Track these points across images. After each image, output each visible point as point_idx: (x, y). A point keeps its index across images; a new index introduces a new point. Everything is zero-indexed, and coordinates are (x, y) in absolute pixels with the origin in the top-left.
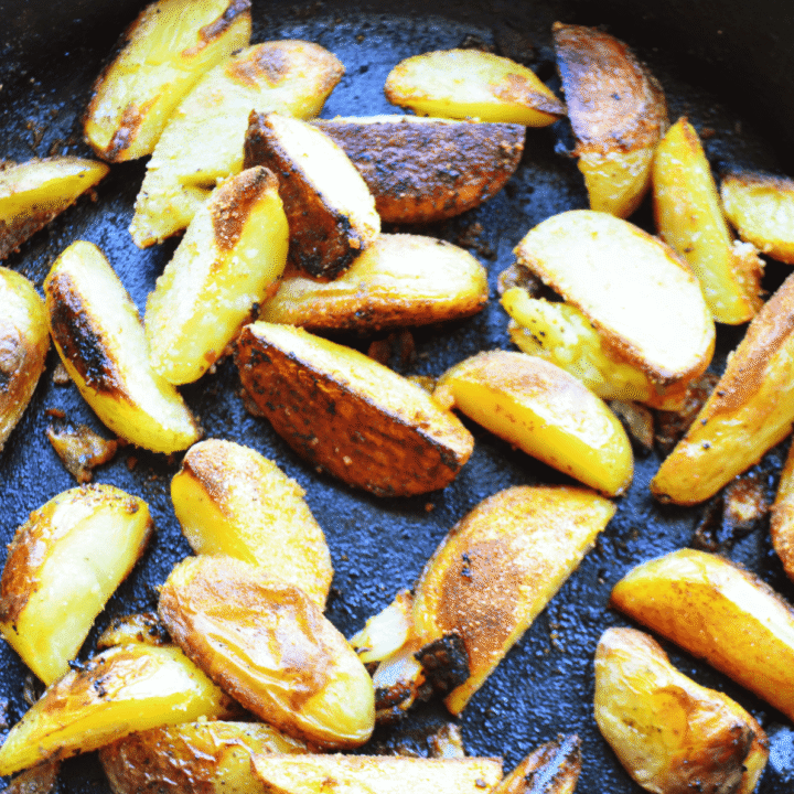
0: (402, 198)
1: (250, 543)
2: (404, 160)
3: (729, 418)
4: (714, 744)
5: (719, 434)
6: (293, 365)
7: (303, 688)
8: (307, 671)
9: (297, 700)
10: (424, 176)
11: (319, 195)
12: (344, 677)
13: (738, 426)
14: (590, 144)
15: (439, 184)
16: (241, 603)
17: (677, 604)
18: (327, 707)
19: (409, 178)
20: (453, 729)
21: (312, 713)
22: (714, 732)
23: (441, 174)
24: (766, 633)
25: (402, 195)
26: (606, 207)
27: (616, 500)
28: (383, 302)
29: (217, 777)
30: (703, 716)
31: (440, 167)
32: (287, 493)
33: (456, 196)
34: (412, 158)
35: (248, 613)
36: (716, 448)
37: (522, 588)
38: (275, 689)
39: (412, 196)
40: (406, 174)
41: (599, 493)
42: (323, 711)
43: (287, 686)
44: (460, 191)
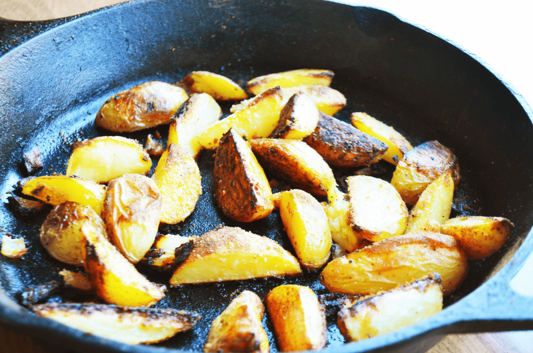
0: (326, 144)
1: (164, 182)
2: (338, 134)
3: (369, 256)
4: (239, 336)
5: (360, 260)
6: (233, 146)
7: (126, 216)
8: (133, 212)
9: (121, 219)
10: (340, 141)
11: (293, 111)
12: (144, 228)
13: (370, 262)
14: (406, 159)
15: (342, 146)
16: (139, 186)
17: (284, 300)
18: (128, 231)
19: (333, 139)
20: (164, 287)
21: (122, 229)
22: (244, 330)
23: (346, 144)
24: (303, 320)
25: (327, 143)
26: (396, 185)
27: (302, 266)
28: (282, 149)
29: (72, 224)
30: (245, 321)
31: (347, 142)
32: (195, 188)
33: (345, 154)
34: (341, 135)
35: (138, 190)
36: (354, 264)
37: (230, 243)
38: (118, 209)
39: (330, 145)
40: (335, 138)
41: (299, 259)
42: (125, 231)
43: (122, 211)
44: (347, 153)
